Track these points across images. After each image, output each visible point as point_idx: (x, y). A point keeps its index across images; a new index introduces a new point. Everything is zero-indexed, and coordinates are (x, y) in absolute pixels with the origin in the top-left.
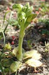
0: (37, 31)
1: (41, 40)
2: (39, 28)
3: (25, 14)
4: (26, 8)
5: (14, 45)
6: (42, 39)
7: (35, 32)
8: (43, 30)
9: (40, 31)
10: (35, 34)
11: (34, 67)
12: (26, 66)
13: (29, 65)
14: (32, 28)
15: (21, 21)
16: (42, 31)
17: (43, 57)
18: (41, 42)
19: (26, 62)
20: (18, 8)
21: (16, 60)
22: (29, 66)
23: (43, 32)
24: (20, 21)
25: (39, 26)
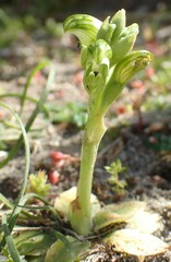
0: (140, 143)
1: (158, 168)
2: (147, 130)
3: (109, 47)
4: (114, 26)
5: (57, 184)
6: (160, 165)
7: (136, 144)
8: (163, 137)
9: (152, 139)
10: (133, 149)
11: (135, 257)
12: (107, 252)
13: (117, 249)
14: (123, 130)
15: (96, 73)
16: (159, 140)
17: (166, 225)
18: (157, 178)
19: (106, 240)
20: (83, 28)
21: (68, 231)
22: (118, 253)
23: (163, 145)
24: (92, 73)
25: (147, 126)
